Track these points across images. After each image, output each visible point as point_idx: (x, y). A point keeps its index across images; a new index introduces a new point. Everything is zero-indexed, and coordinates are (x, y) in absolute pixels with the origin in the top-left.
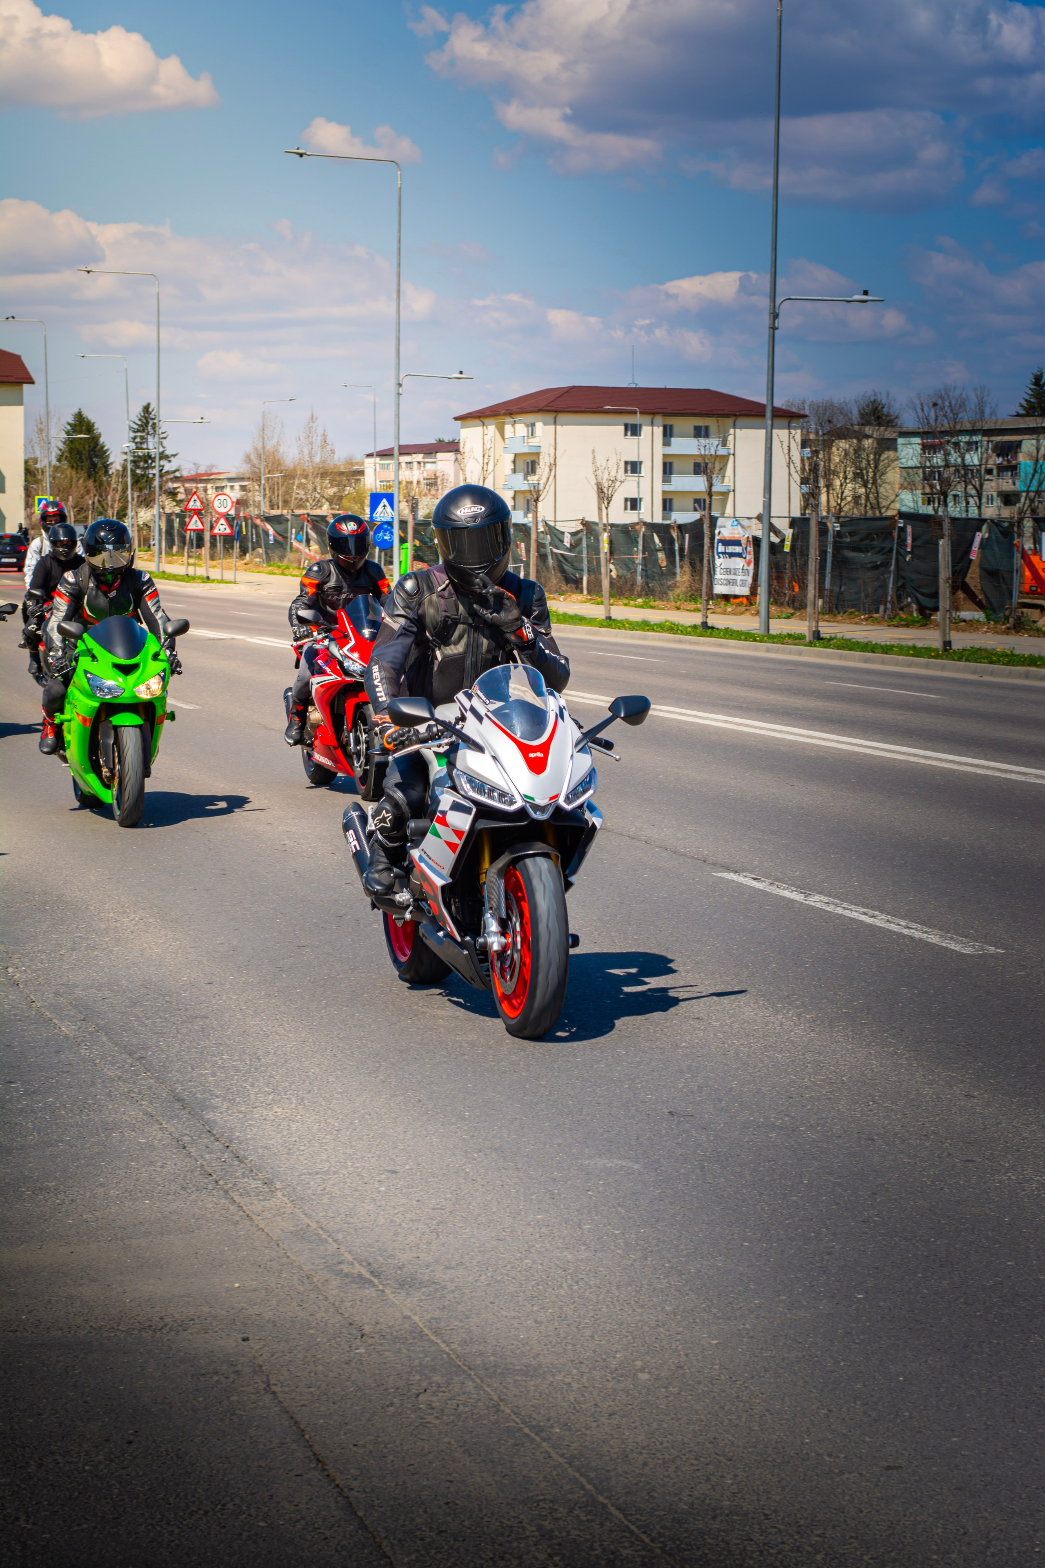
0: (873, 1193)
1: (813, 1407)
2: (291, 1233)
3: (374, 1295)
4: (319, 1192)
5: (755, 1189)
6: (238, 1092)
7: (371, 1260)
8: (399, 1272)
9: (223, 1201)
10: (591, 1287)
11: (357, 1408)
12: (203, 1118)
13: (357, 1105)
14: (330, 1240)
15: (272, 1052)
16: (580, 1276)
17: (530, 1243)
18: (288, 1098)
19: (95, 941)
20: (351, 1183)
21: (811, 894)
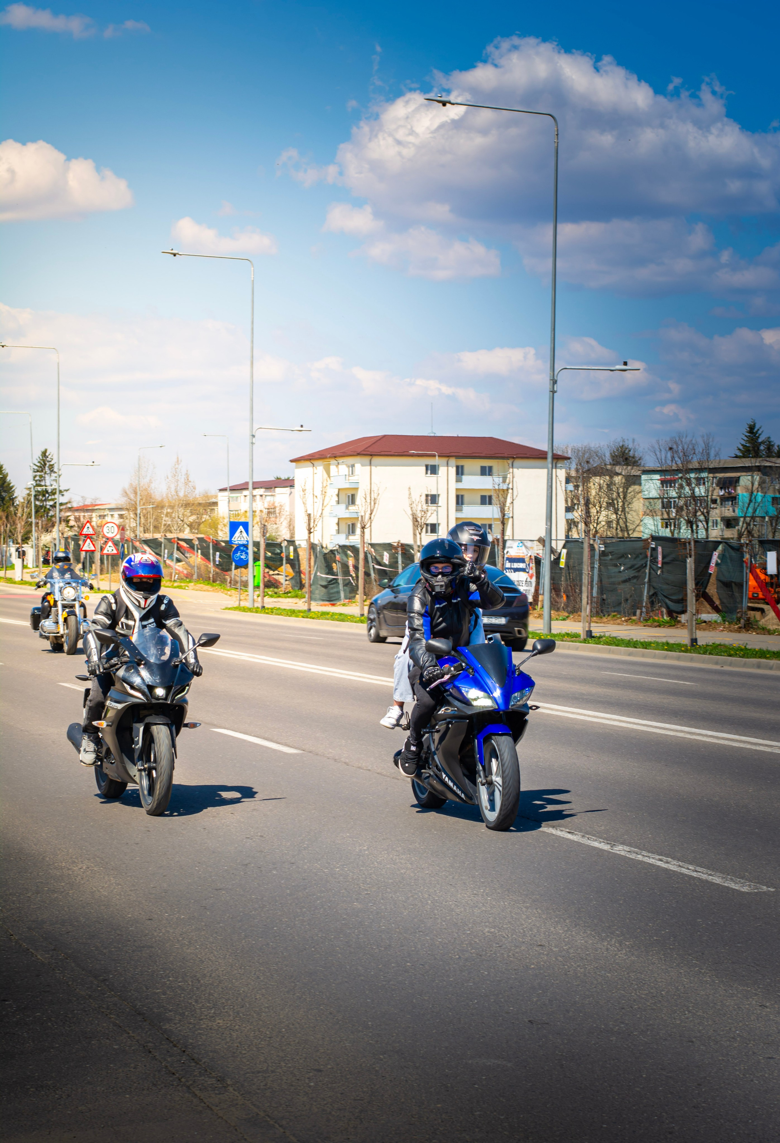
0: (699, 1085)
2: (245, 1120)
4: (262, 1087)
6: (186, 1007)
9: (187, 1095)
12: (161, 1029)
13: (282, 1017)
14: (277, 1126)
15: (208, 974)
17: (435, 1127)
18: (226, 1012)
19: (54, 885)
20: (287, 1080)
21: (614, 845)
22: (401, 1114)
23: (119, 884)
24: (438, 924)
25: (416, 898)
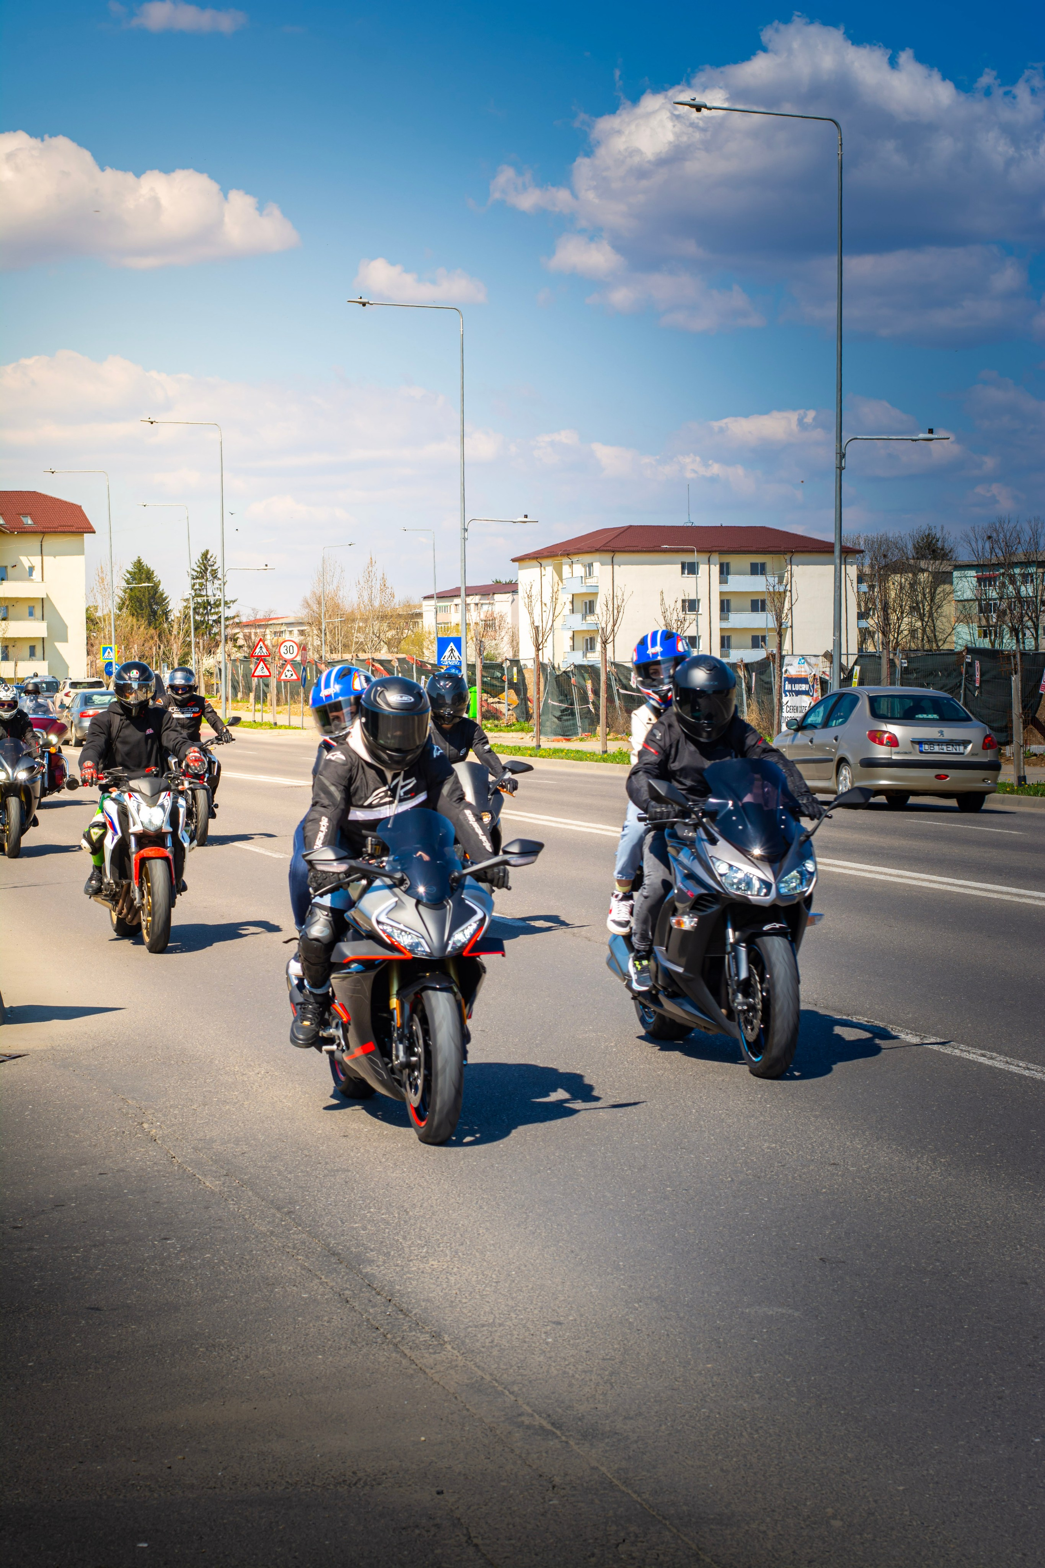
0: (1034, 1337)
1: (1008, 1551)
2: (467, 1385)
3: (559, 1446)
4: (487, 1344)
5: (917, 1334)
6: (392, 1246)
7: (550, 1412)
8: (579, 1423)
9: (394, 1355)
10: (771, 1436)
11: (559, 1559)
12: (361, 1272)
13: (511, 1256)
14: (507, 1393)
15: (419, 1204)
16: (759, 1425)
17: (704, 1392)
18: (442, 1251)
19: (225, 1095)
20: (518, 1335)
21: (925, 1037)
22: (661, 1376)
23: (305, 1093)
24: (705, 1138)
25: (677, 1106)
